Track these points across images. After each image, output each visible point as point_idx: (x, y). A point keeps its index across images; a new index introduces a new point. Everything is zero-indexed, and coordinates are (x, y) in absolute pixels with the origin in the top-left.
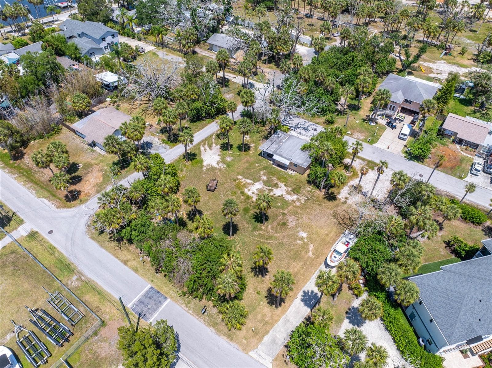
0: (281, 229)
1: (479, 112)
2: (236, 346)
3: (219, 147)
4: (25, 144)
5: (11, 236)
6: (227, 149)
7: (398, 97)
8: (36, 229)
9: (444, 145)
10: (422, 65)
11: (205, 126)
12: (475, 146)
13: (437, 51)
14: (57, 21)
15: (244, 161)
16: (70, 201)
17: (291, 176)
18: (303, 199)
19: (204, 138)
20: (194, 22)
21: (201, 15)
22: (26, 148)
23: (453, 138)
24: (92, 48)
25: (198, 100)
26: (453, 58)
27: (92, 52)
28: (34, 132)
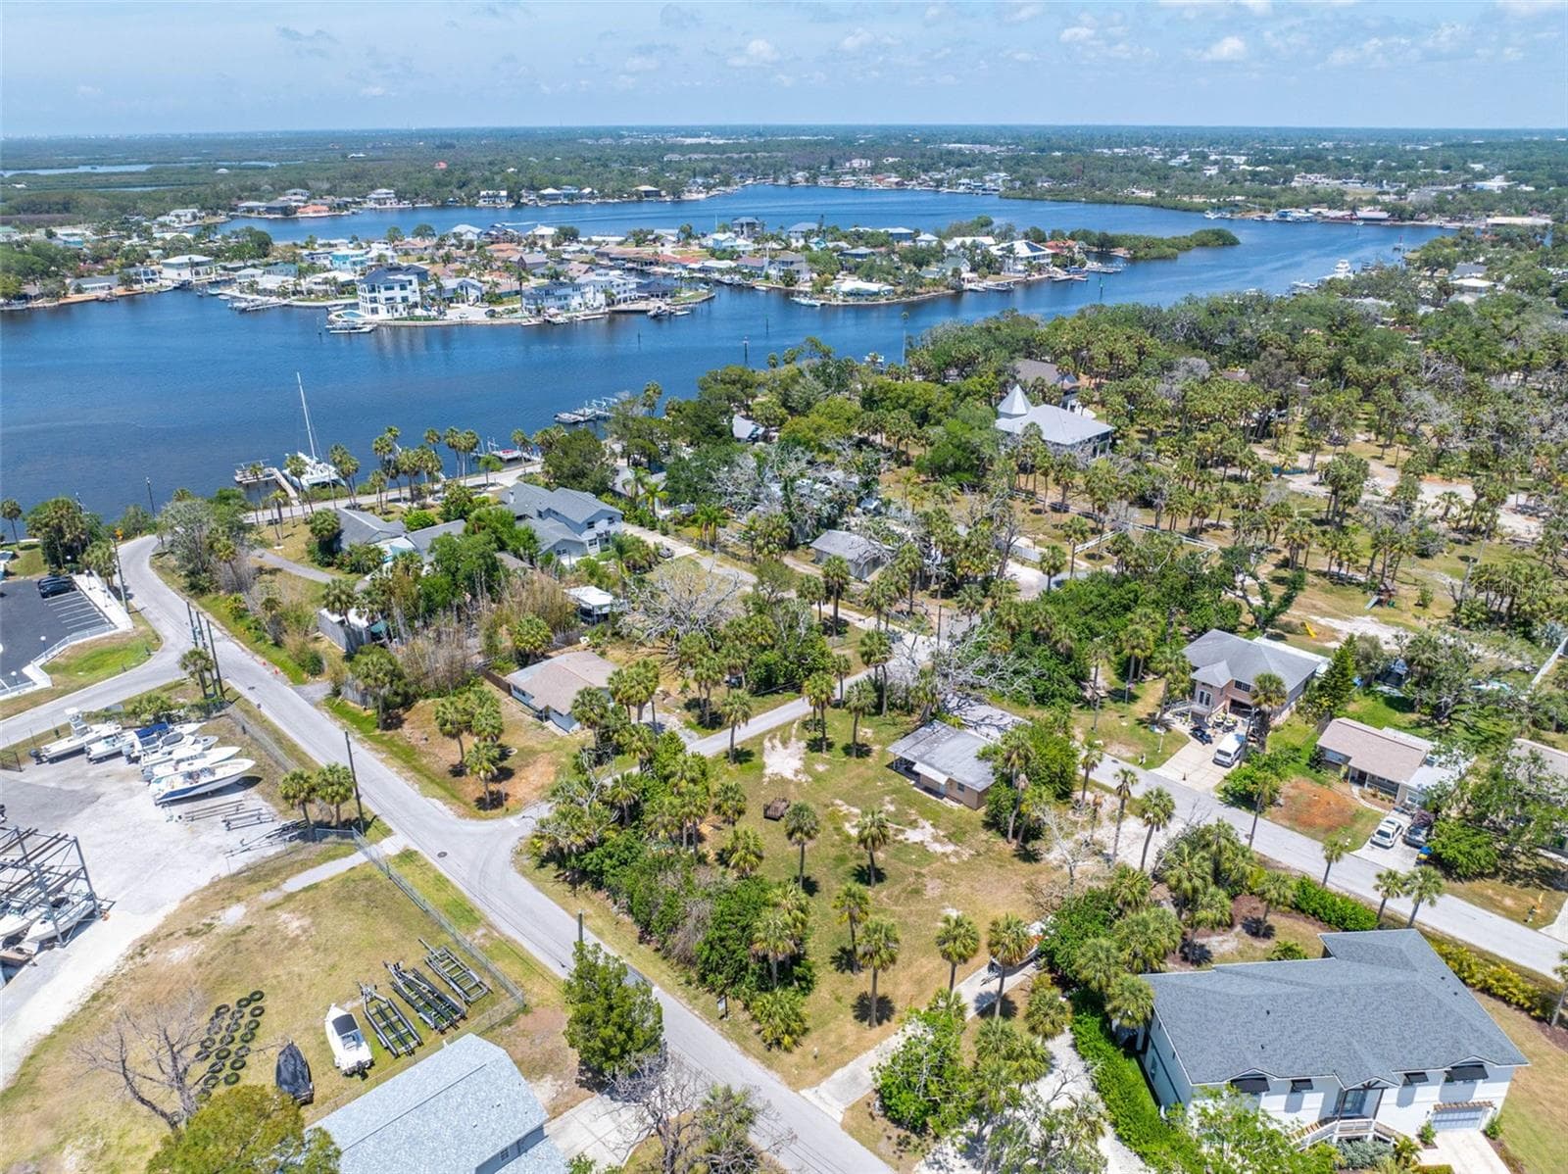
0: (907, 899)
1: (1431, 725)
2: (777, 1077)
3: (803, 744)
4: (408, 702)
5: (366, 853)
6: (820, 750)
7: (1217, 674)
8: (413, 847)
9: (1322, 783)
10: (1312, 622)
11: (781, 704)
12: (1389, 788)
13: (1362, 596)
14: (492, 485)
15: (852, 774)
16: (485, 809)
17: (950, 811)
18: (966, 854)
19: (774, 725)
20: (788, 504)
21: (806, 491)
22: (408, 710)
23: (1344, 769)
24: (564, 540)
25: (773, 647)
26: (1397, 612)
27: (563, 548)
28: (430, 681)
